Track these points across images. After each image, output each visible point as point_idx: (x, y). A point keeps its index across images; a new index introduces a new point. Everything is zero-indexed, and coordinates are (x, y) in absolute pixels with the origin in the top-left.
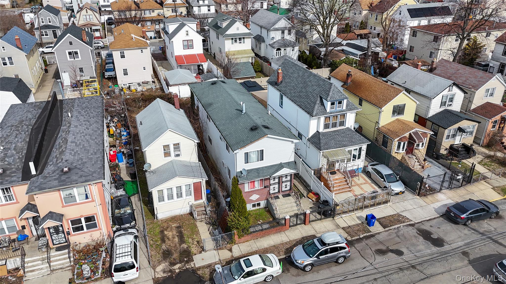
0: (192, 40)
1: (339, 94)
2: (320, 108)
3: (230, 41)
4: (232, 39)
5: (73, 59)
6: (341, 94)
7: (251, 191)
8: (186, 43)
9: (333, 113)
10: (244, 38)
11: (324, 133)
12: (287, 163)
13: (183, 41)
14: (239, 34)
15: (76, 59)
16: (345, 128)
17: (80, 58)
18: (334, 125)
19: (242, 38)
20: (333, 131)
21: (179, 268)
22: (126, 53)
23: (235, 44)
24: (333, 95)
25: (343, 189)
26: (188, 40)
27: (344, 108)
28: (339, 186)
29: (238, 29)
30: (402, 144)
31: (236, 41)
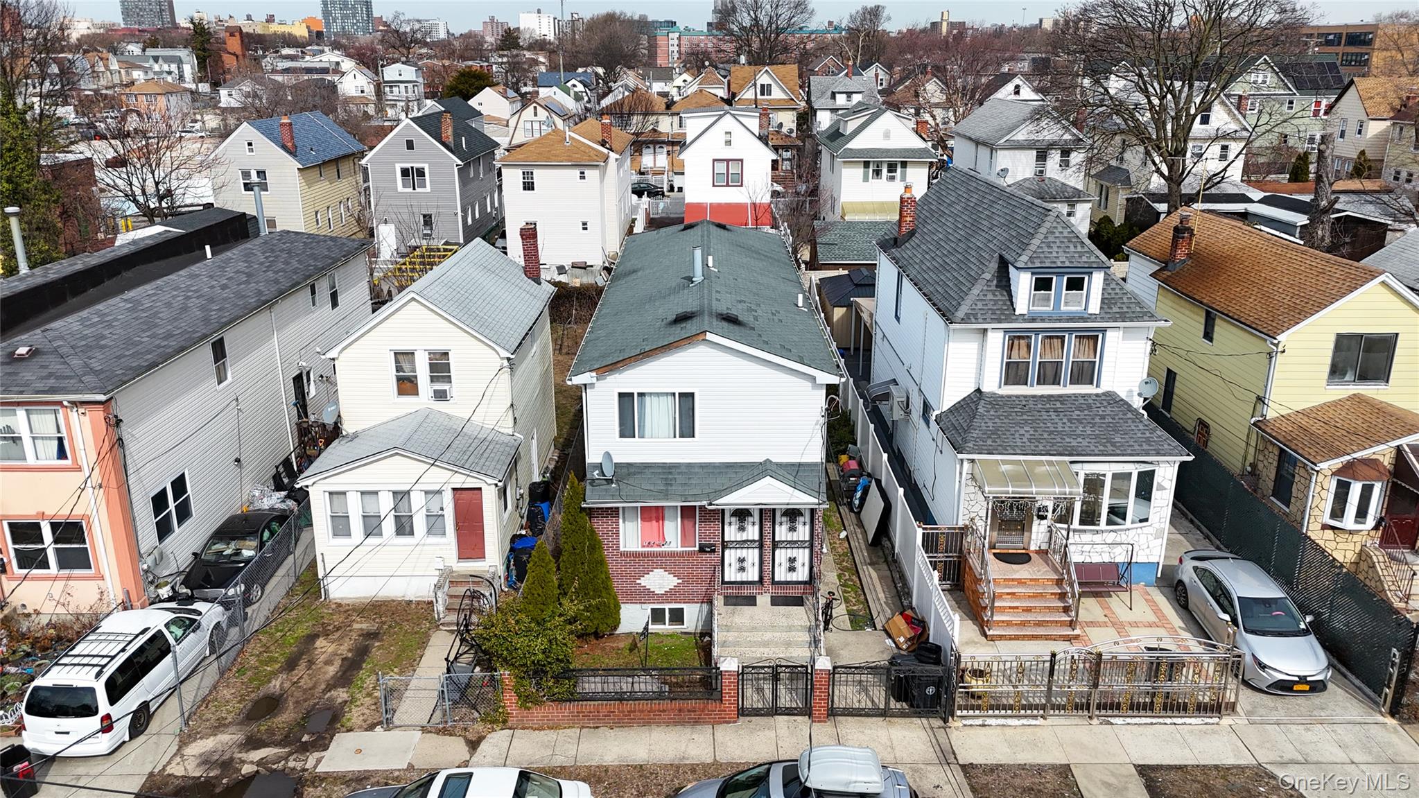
0: (742, 160)
1: (1072, 249)
2: (990, 296)
3: (860, 171)
4: (866, 164)
5: (411, 190)
6: (1079, 249)
7: (645, 555)
8: (721, 168)
9: (1043, 320)
10: (904, 164)
11: (1002, 397)
12: (793, 465)
13: (714, 160)
14: (888, 151)
15: (418, 190)
16: (1099, 391)
17: (428, 189)
18: (1050, 374)
19: (899, 166)
20: (1042, 396)
21: (259, 763)
22: (539, 176)
23: (874, 182)
24: (1046, 249)
25: (1039, 624)
26: (728, 161)
27: (1095, 307)
28: (1028, 610)
29: (887, 135)
30: (1356, 489)
31: (877, 173)
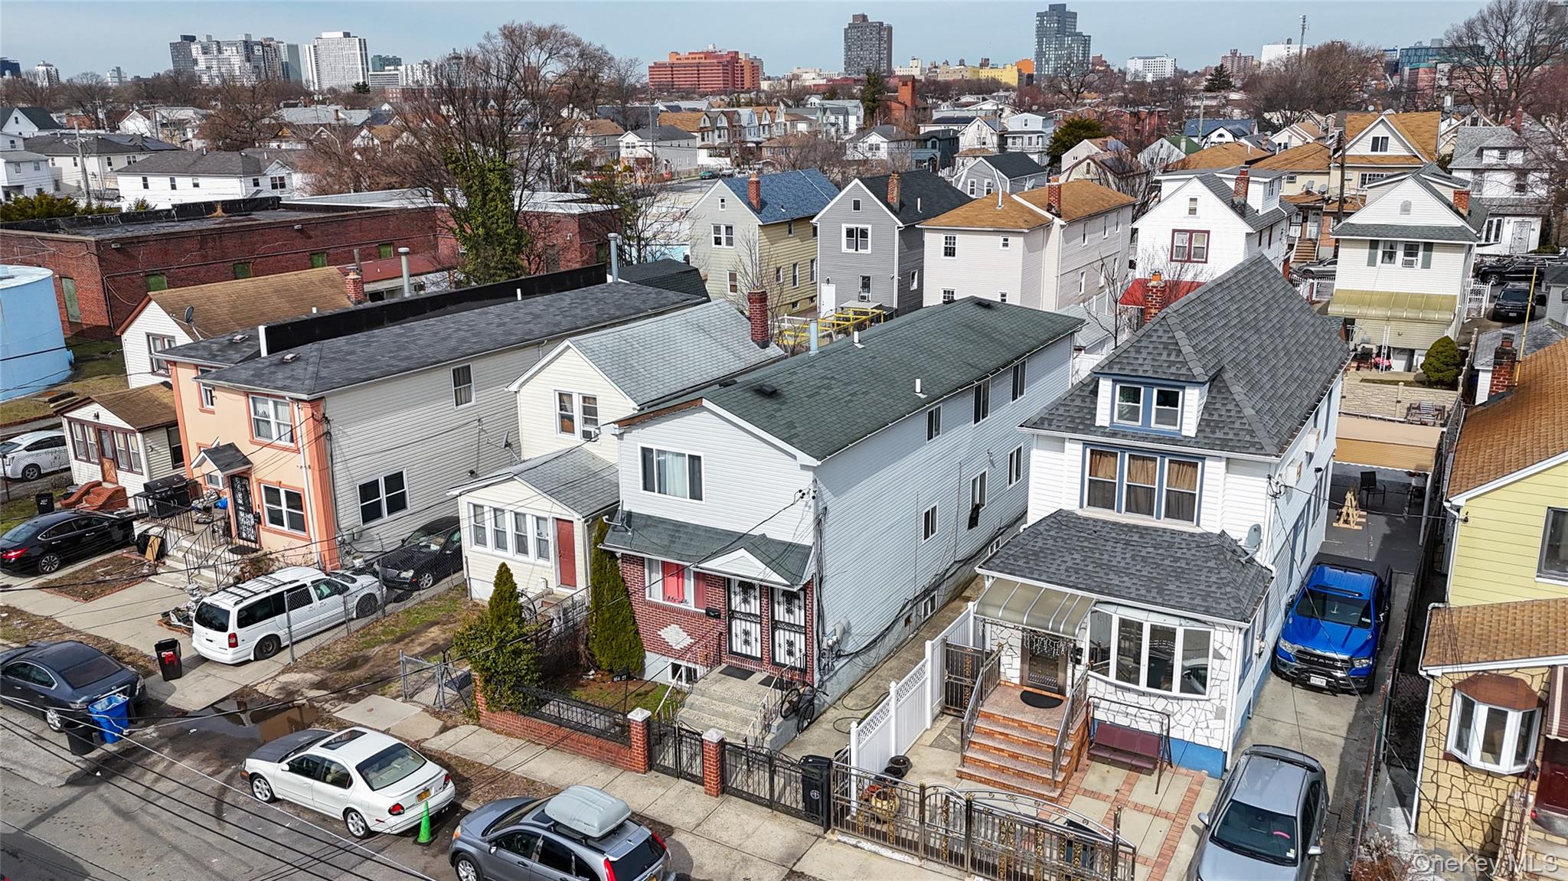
0: (1208, 232)
1: (1164, 357)
2: (1078, 402)
3: (1364, 252)
4: (1374, 245)
5: (853, 251)
6: (1173, 358)
8: (1181, 240)
10: (1429, 247)
11: (1079, 518)
12: (783, 543)
13: (1174, 231)
14: (1405, 228)
15: (860, 251)
16: (1198, 530)
17: (869, 251)
18: (1141, 500)
19: (1421, 248)
20: (1126, 525)
22: (961, 241)
23: (1383, 268)
25: (1020, 774)
26: (1191, 232)
27: (1189, 428)
28: (1015, 756)
29: (1406, 208)
31: (1390, 256)
